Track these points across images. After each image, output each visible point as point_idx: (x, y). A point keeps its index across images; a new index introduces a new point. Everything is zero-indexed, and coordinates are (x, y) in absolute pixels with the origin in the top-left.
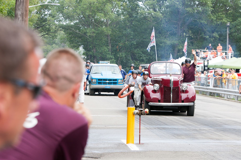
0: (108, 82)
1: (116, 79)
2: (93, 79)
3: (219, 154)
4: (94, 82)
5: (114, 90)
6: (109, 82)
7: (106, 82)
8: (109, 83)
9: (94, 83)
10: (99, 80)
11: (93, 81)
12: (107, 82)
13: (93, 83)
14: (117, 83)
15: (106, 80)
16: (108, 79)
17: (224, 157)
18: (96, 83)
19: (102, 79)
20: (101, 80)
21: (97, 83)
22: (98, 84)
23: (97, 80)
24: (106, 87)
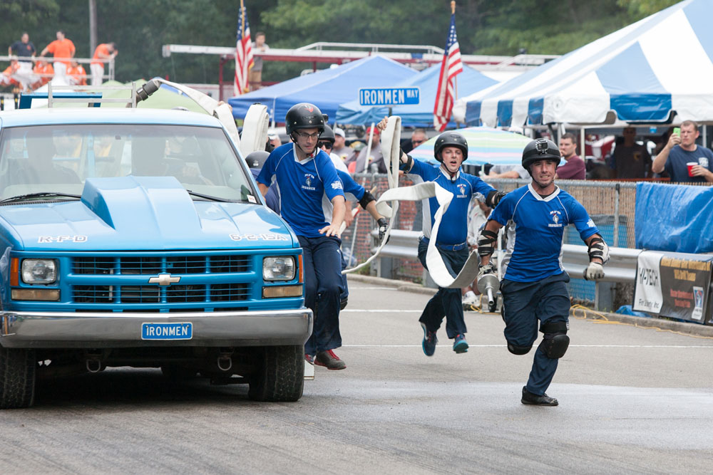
0: (172, 287)
1: (245, 257)
2: (23, 258)
3: (37, 433)
4: (31, 287)
5: (226, 357)
6: (176, 278)
7: (154, 279)
8: (176, 294)
9: (39, 295)
10: (84, 262)
11: (27, 276)
12: (156, 286)
13: (26, 295)
14: (255, 288)
15: (148, 262)
16: (169, 258)
17: (55, 443)
18: (55, 294)
19: (112, 259)
20: (103, 262)
21: (67, 291)
22: (76, 300)
23: (66, 263)
24: (151, 331)
